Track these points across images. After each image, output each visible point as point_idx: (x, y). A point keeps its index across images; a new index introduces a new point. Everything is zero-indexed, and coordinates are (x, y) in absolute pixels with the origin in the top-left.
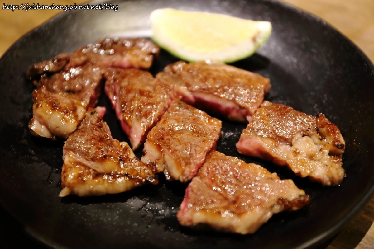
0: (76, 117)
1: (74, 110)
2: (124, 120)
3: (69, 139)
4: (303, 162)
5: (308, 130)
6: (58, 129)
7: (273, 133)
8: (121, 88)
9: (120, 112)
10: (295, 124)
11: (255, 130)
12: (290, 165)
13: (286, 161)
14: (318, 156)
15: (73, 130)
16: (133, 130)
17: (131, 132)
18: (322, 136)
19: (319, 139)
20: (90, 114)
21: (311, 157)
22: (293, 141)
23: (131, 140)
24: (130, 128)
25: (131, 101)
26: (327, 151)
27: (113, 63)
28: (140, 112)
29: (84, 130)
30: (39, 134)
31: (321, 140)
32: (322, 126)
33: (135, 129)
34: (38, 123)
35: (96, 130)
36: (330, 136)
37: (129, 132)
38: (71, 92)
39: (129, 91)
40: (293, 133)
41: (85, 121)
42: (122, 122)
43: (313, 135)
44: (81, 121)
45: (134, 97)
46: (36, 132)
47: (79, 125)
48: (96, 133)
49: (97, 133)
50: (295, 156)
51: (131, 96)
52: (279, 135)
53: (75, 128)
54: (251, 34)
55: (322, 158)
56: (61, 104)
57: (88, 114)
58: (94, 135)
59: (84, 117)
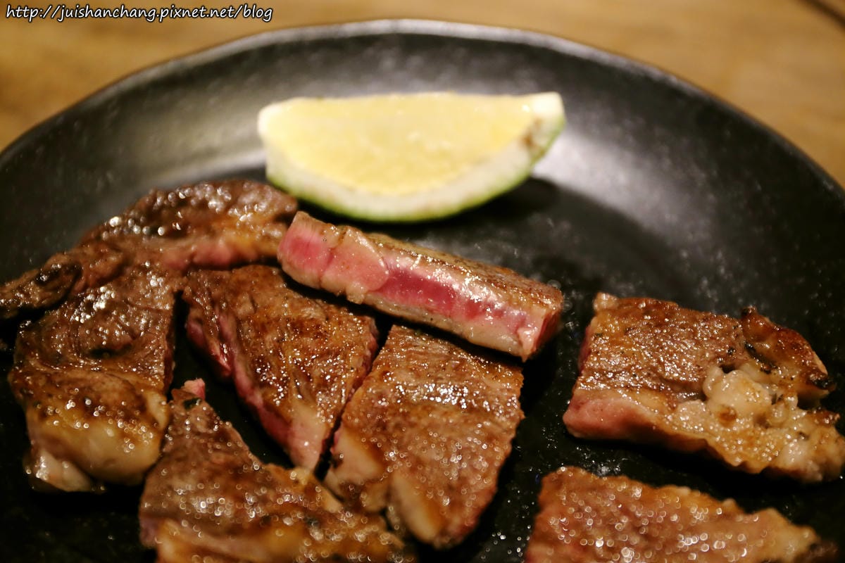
0: (152, 423)
1: (142, 406)
2: (269, 406)
3: (152, 487)
4: (751, 437)
5: (731, 354)
6: (112, 466)
7: (655, 375)
8: (239, 322)
9: (253, 387)
10: (698, 343)
11: (610, 375)
12: (718, 449)
13: (704, 441)
14: (778, 414)
15: (153, 461)
16: (297, 428)
17: (293, 434)
18: (769, 364)
19: (762, 370)
20: (183, 410)
21: (762, 421)
22: (708, 388)
23: (293, 454)
24: (288, 423)
25: (276, 353)
26: (793, 400)
27: (192, 256)
28: (308, 378)
29: (181, 455)
30: (60, 486)
31: (768, 372)
32: (761, 338)
33: (302, 425)
34: (51, 458)
35: (215, 450)
36: (789, 360)
37: (286, 436)
38: (106, 353)
39: (262, 329)
40: (699, 366)
41: (175, 430)
42: (263, 410)
43: (743, 362)
44: (166, 431)
45: (280, 340)
46: (53, 483)
47: (163, 442)
48: (218, 458)
49: (220, 458)
50: (726, 425)
51: (271, 338)
52: (668, 378)
53: (158, 454)
54: (518, 130)
55: (788, 418)
56: (104, 396)
57: (178, 408)
58: (214, 463)
59: (171, 419)
